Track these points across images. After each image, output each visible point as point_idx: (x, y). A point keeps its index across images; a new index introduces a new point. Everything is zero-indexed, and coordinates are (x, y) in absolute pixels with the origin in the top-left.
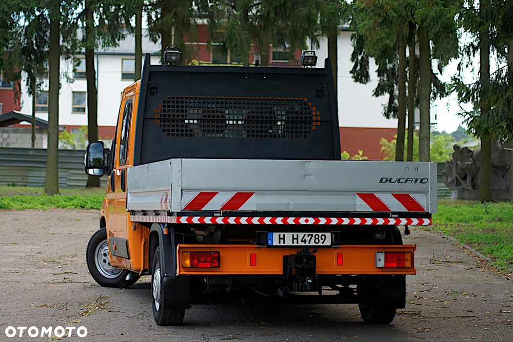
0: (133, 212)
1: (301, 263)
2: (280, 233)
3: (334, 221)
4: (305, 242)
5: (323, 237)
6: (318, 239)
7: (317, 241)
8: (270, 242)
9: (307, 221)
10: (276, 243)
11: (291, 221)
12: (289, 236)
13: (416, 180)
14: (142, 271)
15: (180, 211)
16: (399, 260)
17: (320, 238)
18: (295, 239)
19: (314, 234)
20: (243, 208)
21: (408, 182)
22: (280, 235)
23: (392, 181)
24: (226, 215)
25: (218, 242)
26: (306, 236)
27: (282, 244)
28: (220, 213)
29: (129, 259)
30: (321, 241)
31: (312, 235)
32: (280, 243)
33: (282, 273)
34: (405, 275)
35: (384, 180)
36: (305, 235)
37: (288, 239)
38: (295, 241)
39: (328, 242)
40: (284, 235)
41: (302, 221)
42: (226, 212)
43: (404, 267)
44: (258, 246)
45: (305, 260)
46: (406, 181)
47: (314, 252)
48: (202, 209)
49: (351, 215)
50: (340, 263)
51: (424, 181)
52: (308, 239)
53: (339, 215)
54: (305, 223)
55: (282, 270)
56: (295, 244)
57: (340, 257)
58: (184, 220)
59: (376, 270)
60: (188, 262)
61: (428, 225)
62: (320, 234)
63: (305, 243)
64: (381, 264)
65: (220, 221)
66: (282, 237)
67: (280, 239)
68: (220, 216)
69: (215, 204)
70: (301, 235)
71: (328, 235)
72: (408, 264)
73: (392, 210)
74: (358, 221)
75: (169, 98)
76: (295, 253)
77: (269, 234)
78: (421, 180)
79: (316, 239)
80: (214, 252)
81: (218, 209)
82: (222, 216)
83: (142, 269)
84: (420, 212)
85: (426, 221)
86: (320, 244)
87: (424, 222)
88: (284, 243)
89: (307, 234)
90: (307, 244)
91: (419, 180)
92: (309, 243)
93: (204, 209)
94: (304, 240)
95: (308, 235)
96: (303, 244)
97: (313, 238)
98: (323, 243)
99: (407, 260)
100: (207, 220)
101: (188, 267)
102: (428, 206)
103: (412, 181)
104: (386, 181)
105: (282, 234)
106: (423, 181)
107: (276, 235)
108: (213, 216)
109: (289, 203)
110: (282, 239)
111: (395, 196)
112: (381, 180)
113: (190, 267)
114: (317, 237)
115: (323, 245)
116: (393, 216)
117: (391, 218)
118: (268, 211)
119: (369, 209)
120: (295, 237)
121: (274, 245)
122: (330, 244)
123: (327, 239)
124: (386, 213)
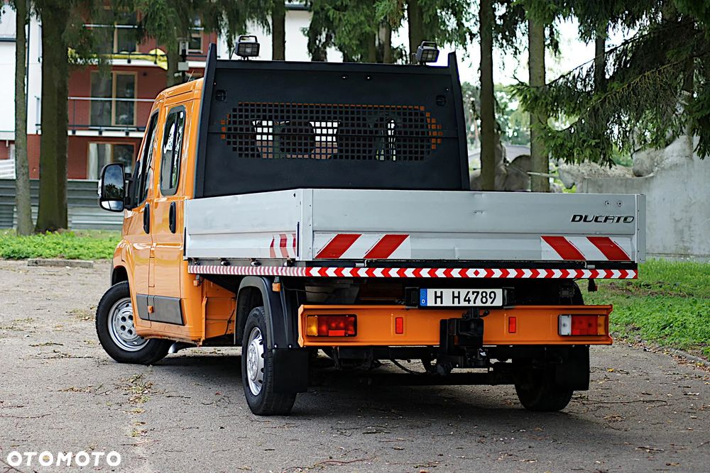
0: (198, 261)
1: (468, 329)
2: (436, 290)
3: (512, 273)
4: (469, 301)
5: (493, 295)
6: (485, 297)
7: (484, 300)
8: (423, 302)
9: (477, 273)
10: (431, 303)
11: (456, 273)
12: (447, 293)
13: (619, 218)
14: (203, 342)
15: (311, 260)
16: (590, 325)
17: (488, 297)
18: (456, 297)
19: (481, 291)
20: (394, 256)
21: (608, 221)
22: (436, 292)
23: (587, 220)
24: (371, 266)
25: (353, 302)
26: (471, 293)
27: (439, 304)
28: (364, 262)
29: (183, 324)
30: (490, 301)
31: (478, 293)
32: (436, 303)
33: (438, 344)
34: (589, 345)
35: (578, 218)
36: (468, 292)
37: (447, 297)
38: (456, 300)
39: (498, 302)
40: (442, 292)
41: (470, 273)
42: (371, 261)
43: (597, 335)
44: (407, 307)
45: (473, 326)
46: (606, 219)
47: (485, 315)
48: (340, 258)
49: (534, 265)
50: (512, 330)
51: (630, 220)
52: (472, 297)
53: (519, 265)
54: (474, 276)
55: (439, 340)
56: (456, 304)
57: (512, 321)
58: (315, 272)
59: (559, 339)
60: (314, 329)
61: (634, 278)
62: (489, 291)
63: (469, 303)
64: (566, 330)
65: (362, 273)
66: (439, 294)
67: (436, 297)
68: (364, 267)
69: (357, 250)
70: (463, 292)
72: (601, 331)
73: (588, 258)
74: (542, 274)
75: (241, 105)
76: (458, 316)
77: (422, 291)
78: (625, 219)
79: (483, 297)
80: (350, 316)
81: (362, 257)
82: (366, 267)
83: (203, 338)
84: (624, 262)
85: (631, 274)
86: (488, 304)
87: (627, 274)
88: (442, 303)
89: (471, 290)
90: (472, 304)
91: (622, 219)
92: (475, 303)
93: (342, 257)
94: (467, 299)
95: (473, 293)
96: (466, 304)
97: (480, 296)
98: (492, 303)
99: (600, 325)
100: (347, 272)
101: (314, 336)
102: (633, 253)
103: (613, 219)
104: (580, 220)
105: (439, 291)
106: (628, 220)
107: (431, 293)
108: (354, 266)
109: (454, 250)
110: (438, 297)
111: (591, 239)
112: (573, 220)
113: (318, 336)
114: (484, 294)
115: (492, 305)
116: (589, 266)
117: (587, 269)
118: (426, 260)
119: (558, 258)
120: (456, 295)
121: (428, 305)
122: (501, 305)
123: (498, 298)
124: (580, 263)
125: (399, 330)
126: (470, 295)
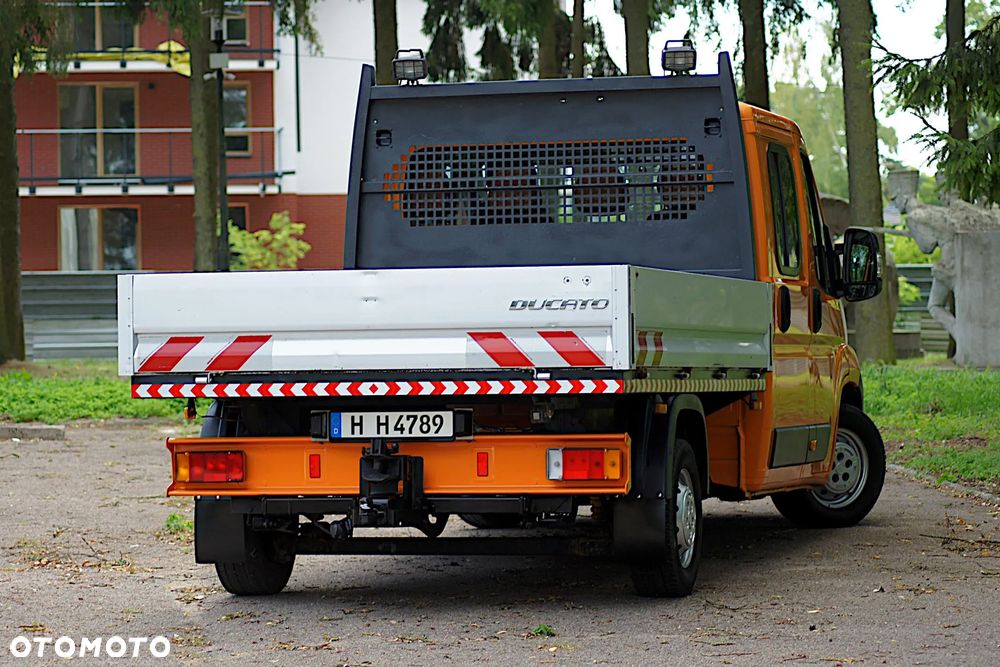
2: (354, 414)
4: (402, 430)
5: (438, 421)
6: (427, 423)
7: (425, 428)
8: (335, 432)
9: (374, 389)
10: (346, 433)
12: (370, 419)
13: (584, 304)
17: (431, 423)
18: (383, 424)
19: (419, 414)
20: (249, 366)
21: (568, 307)
22: (353, 418)
23: (535, 307)
24: (220, 381)
26: (405, 418)
27: (357, 435)
28: (206, 376)
30: (433, 429)
31: (415, 417)
32: (353, 433)
33: (358, 492)
35: (519, 304)
36: (401, 417)
37: (371, 425)
38: (383, 428)
39: (447, 430)
40: (361, 418)
41: (365, 389)
42: (217, 375)
43: (603, 480)
46: (564, 304)
48: (175, 370)
49: (458, 376)
50: (482, 472)
51: (601, 304)
52: (407, 424)
53: (436, 376)
54: (371, 393)
56: (383, 435)
57: (482, 459)
60: (184, 472)
62: (431, 414)
63: (402, 433)
64: (557, 473)
65: (209, 391)
66: (357, 421)
67: (354, 424)
68: (209, 383)
69: (197, 359)
70: (394, 416)
71: (448, 416)
73: (538, 365)
74: (473, 388)
75: (421, 150)
77: (334, 415)
78: (595, 304)
79: (423, 424)
80: (233, 453)
81: (202, 369)
82: (212, 383)
84: (597, 368)
85: (611, 385)
86: (431, 434)
87: (606, 386)
88: (361, 433)
89: (405, 414)
90: (406, 434)
92: (410, 432)
94: (399, 426)
95: (408, 418)
96: (398, 434)
97: (418, 422)
98: (437, 432)
100: (187, 391)
101: (185, 481)
103: (575, 305)
104: (524, 306)
105: (357, 415)
106: (599, 306)
107: (346, 417)
108: (195, 382)
110: (357, 424)
111: (545, 335)
112: (514, 304)
113: (190, 482)
114: (425, 420)
115: (437, 435)
116: (540, 375)
117: (537, 379)
118: (298, 371)
119: (492, 364)
120: (383, 420)
121: (342, 436)
122: (451, 434)
123: (446, 424)
124: (527, 371)
125: (315, 472)
126: (403, 421)
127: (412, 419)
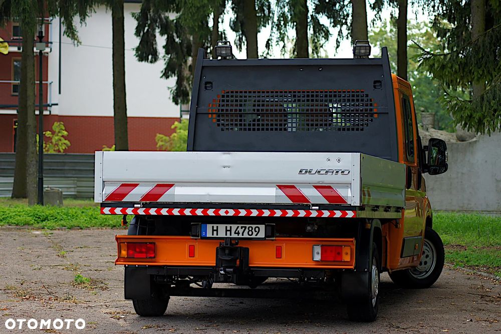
1: (224, 255)
2: (213, 225)
4: (238, 233)
5: (257, 229)
6: (251, 231)
7: (250, 233)
8: (204, 234)
9: (227, 212)
10: (209, 235)
12: (222, 228)
13: (337, 172)
15: (102, 202)
17: (253, 231)
18: (228, 231)
19: (247, 226)
20: (162, 200)
21: (329, 173)
22: (213, 227)
23: (312, 173)
24: (147, 206)
26: (240, 228)
27: (215, 235)
28: (140, 204)
30: (255, 233)
31: (245, 227)
32: (213, 235)
33: (215, 265)
35: (304, 172)
36: (238, 227)
37: (222, 231)
38: (228, 233)
39: (262, 235)
40: (217, 227)
41: (222, 212)
42: (146, 203)
43: (342, 261)
45: (227, 251)
46: (327, 172)
48: (123, 200)
49: (271, 207)
50: (278, 256)
51: (346, 172)
52: (241, 231)
53: (259, 207)
55: (215, 262)
56: (228, 236)
60: (124, 253)
62: (254, 226)
63: (238, 235)
64: (318, 257)
65: (141, 212)
66: (215, 228)
67: (213, 230)
68: (141, 208)
69: (136, 195)
70: (234, 227)
71: (262, 227)
73: (313, 202)
74: (278, 213)
77: (203, 226)
78: (343, 172)
79: (249, 231)
80: (150, 243)
81: (138, 200)
82: (143, 207)
84: (343, 204)
85: (350, 214)
86: (254, 236)
87: (347, 214)
88: (217, 235)
89: (240, 226)
90: (240, 236)
91: (340, 172)
92: (243, 235)
94: (237, 232)
95: (242, 228)
96: (236, 236)
97: (247, 230)
98: (256, 235)
100: (129, 211)
101: (125, 257)
103: (333, 172)
104: (306, 172)
105: (215, 226)
107: (209, 227)
108: (134, 207)
109: (208, 194)
110: (215, 230)
111: (316, 187)
112: (301, 172)
113: (127, 258)
114: (250, 229)
115: (256, 237)
116: (313, 208)
118: (188, 203)
119: (289, 201)
120: (228, 229)
121: (207, 236)
122: (264, 237)
123: (261, 231)
124: (307, 205)
125: (192, 254)
126: (239, 229)
127: (243, 228)
